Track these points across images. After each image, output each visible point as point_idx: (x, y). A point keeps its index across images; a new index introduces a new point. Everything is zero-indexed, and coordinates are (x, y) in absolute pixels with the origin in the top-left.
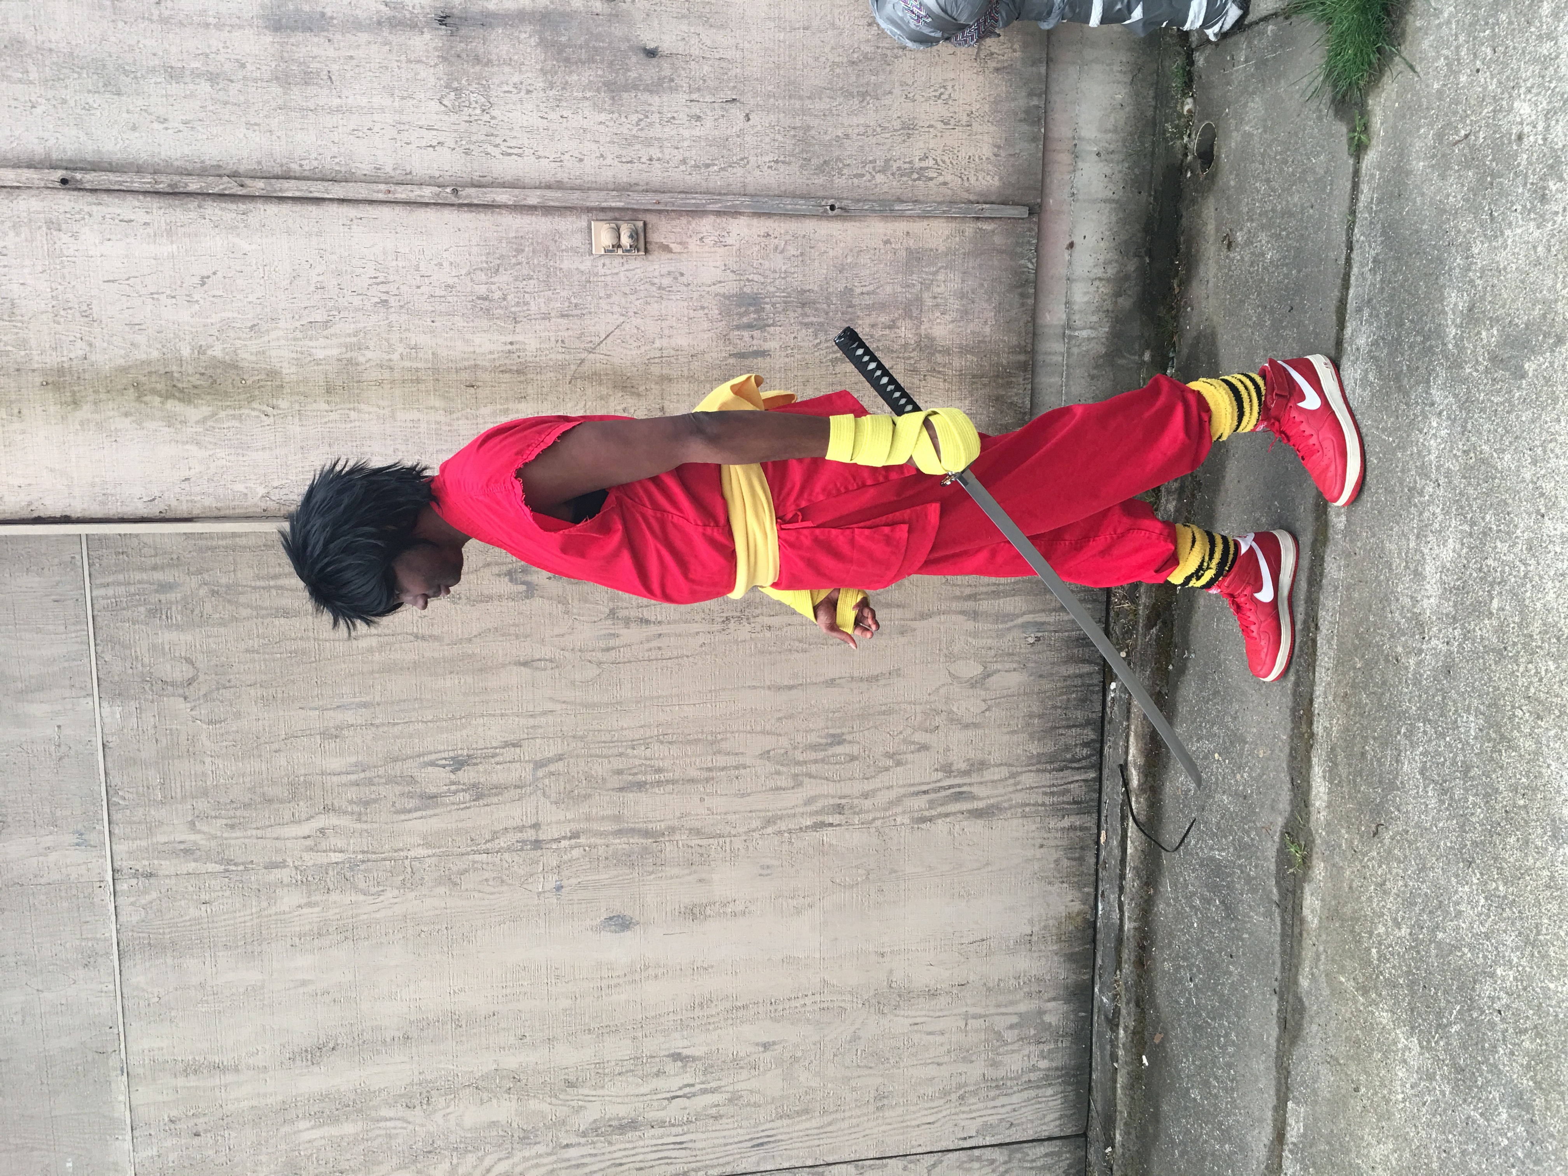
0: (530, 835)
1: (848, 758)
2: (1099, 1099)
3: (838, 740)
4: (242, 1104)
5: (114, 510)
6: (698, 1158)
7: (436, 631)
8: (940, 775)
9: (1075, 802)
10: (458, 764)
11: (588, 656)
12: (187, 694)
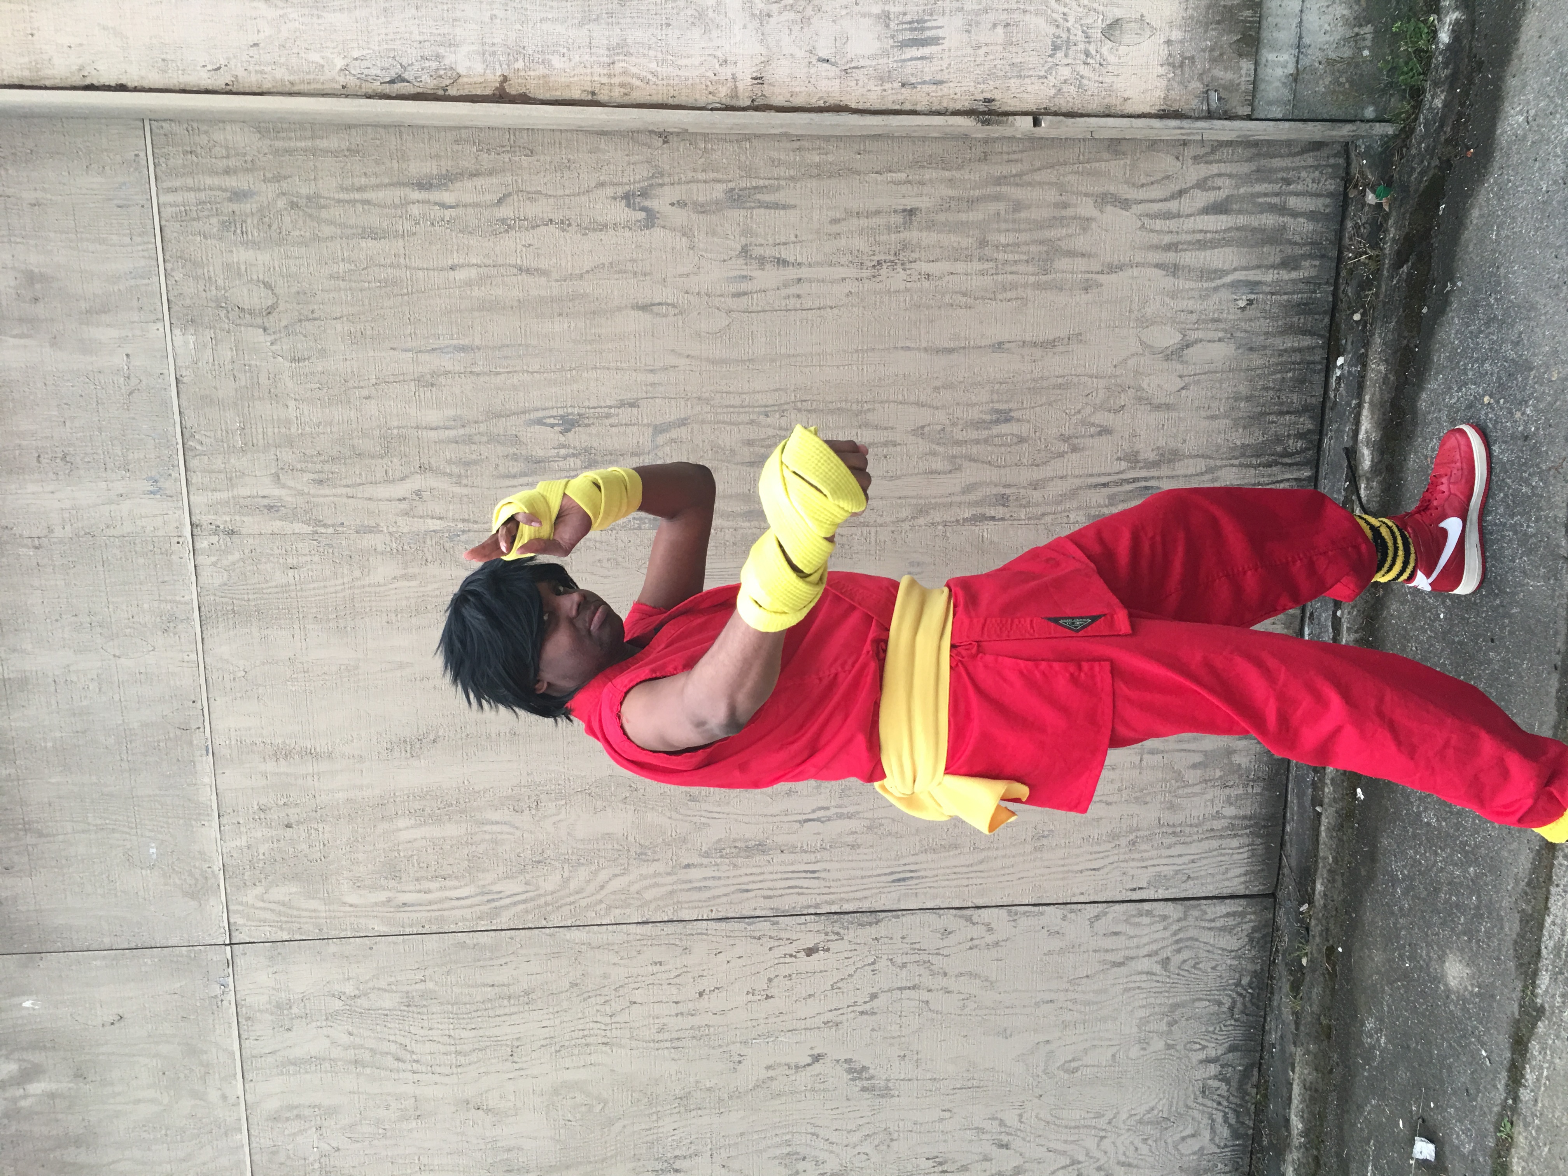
1: (1015, 440)
2: (1294, 853)
3: (1005, 417)
4: (337, 795)
5: (175, 78)
6: (832, 890)
7: (543, 264)
8: (1124, 465)
10: (568, 424)
11: (717, 301)
12: (267, 325)
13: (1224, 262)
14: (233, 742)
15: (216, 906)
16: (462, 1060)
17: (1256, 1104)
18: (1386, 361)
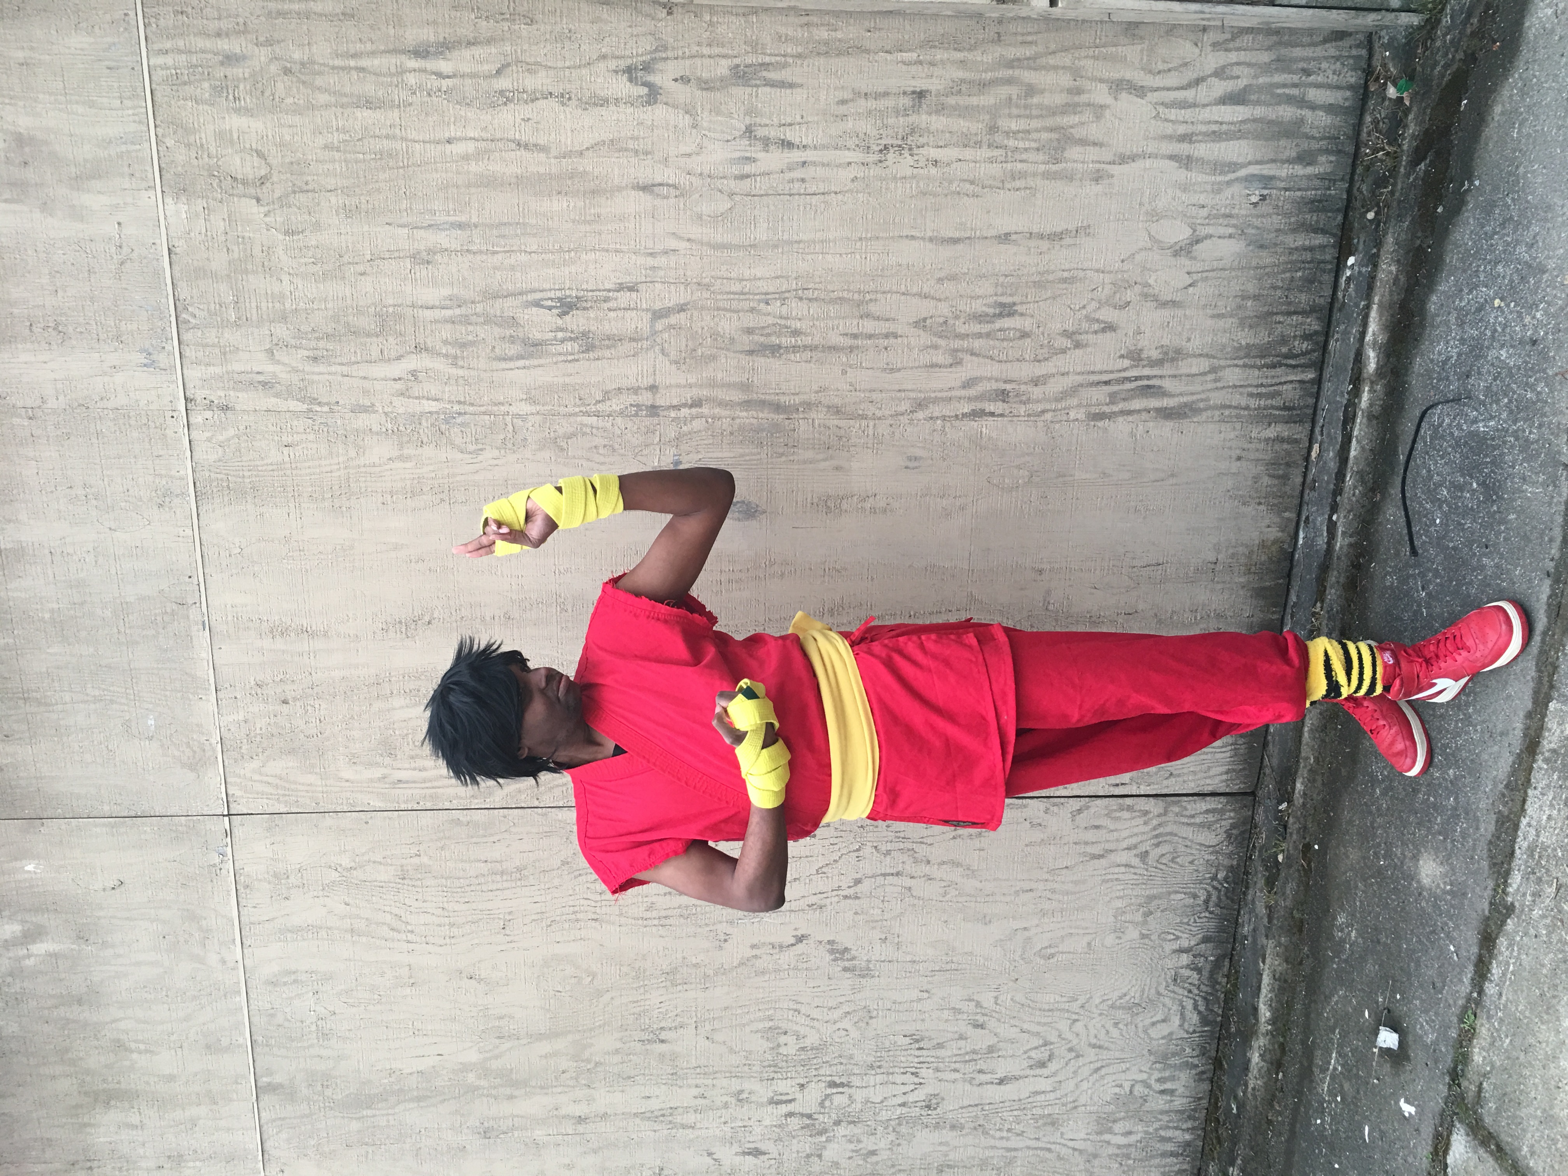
0: (646, 398)
1: (1018, 334)
2: (1275, 753)
3: (1007, 310)
4: (333, 674)
7: (543, 139)
8: (1127, 363)
9: (1285, 408)
10: (567, 306)
11: (719, 183)
12: (260, 196)
13: (1239, 155)
14: (230, 618)
15: (214, 778)
16: (455, 931)
17: (1226, 994)
18: (1398, 261)
